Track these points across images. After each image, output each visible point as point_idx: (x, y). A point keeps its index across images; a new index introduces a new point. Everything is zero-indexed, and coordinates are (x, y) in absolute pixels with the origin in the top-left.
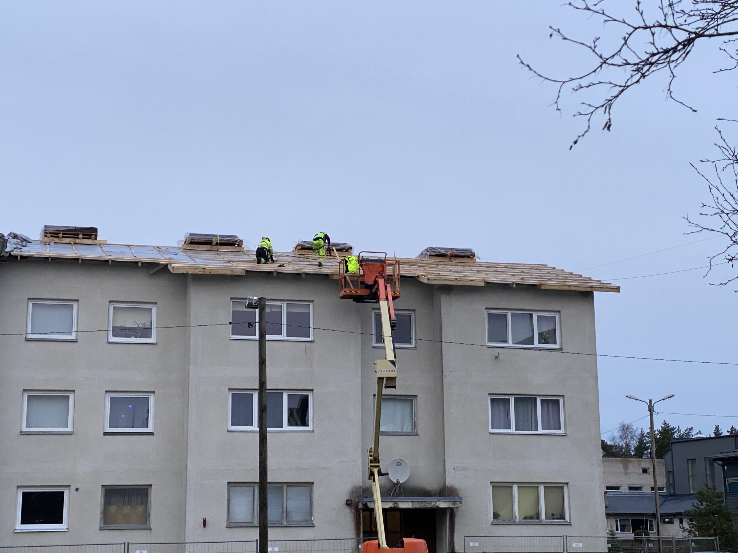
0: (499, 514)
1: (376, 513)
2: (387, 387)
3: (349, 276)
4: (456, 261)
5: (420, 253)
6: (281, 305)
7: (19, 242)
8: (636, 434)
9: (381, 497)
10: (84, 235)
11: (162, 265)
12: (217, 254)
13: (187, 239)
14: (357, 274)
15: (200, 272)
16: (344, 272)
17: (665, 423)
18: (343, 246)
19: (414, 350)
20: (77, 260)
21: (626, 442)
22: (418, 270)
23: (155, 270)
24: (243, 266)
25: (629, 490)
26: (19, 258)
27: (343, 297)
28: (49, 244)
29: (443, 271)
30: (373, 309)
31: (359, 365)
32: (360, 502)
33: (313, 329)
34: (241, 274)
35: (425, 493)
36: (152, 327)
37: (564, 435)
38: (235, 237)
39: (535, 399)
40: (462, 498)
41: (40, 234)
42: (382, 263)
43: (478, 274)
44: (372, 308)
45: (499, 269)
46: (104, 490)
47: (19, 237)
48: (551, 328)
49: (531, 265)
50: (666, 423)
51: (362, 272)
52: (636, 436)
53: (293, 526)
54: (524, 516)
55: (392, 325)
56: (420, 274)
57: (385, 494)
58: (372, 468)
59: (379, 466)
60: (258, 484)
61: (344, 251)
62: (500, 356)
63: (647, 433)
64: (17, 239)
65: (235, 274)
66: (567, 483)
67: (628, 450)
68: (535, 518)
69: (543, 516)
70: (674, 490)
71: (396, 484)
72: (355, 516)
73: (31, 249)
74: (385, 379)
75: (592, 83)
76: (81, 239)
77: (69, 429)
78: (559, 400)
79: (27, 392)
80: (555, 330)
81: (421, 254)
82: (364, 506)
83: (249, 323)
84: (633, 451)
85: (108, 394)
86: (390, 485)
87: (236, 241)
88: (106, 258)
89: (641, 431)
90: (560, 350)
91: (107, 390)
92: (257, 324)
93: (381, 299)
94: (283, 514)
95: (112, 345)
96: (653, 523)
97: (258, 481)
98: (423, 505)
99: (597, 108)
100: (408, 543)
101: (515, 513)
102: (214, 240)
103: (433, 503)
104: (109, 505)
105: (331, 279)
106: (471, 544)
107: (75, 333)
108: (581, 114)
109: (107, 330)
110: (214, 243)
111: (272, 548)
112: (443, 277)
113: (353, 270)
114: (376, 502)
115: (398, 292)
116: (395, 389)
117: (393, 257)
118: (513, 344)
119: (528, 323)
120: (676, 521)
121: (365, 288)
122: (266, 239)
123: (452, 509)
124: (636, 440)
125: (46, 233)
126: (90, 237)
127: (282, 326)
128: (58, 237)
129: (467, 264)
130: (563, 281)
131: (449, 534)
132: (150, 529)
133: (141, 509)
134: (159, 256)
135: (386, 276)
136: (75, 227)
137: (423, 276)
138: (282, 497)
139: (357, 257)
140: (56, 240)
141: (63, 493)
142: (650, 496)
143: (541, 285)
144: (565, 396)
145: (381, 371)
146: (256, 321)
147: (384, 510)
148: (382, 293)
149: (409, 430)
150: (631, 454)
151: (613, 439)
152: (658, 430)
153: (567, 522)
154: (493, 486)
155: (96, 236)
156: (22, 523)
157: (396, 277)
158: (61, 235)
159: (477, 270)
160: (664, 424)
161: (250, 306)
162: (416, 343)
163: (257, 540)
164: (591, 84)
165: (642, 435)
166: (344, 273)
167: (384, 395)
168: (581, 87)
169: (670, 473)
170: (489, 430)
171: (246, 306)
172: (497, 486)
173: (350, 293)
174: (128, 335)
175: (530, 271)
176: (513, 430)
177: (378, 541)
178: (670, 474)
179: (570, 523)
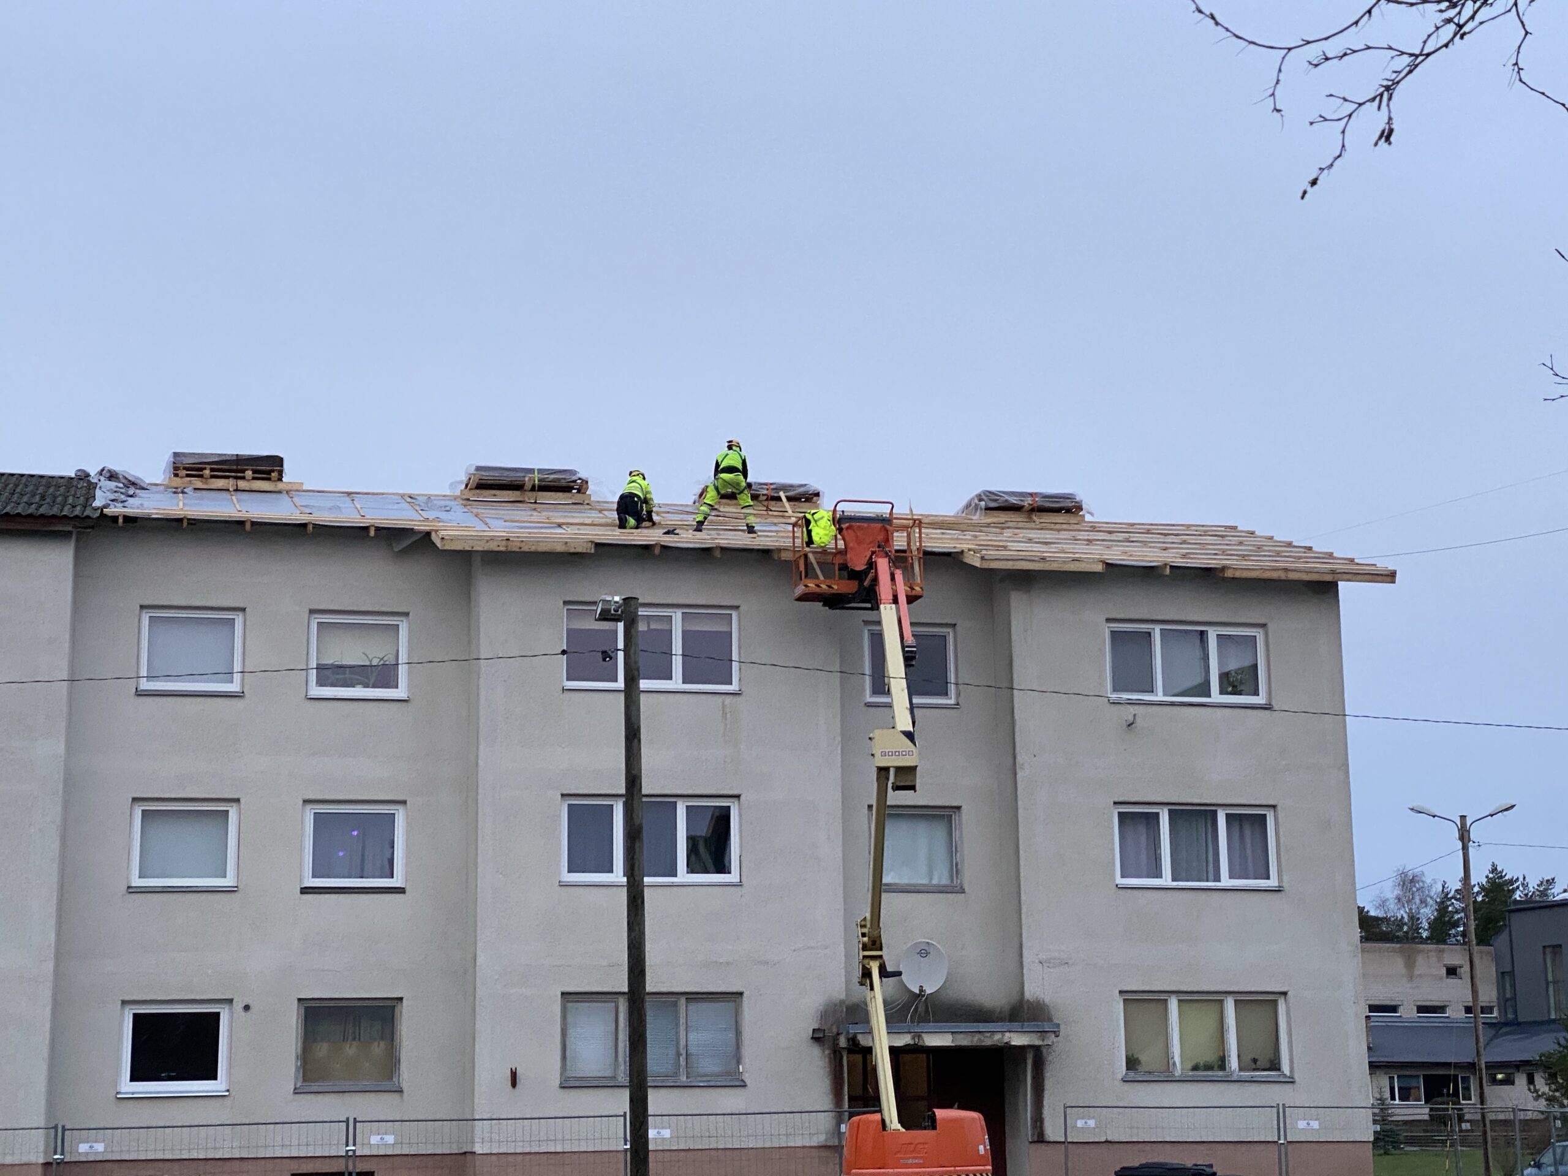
0: (1138, 1058)
1: (876, 1056)
2: (896, 788)
3: (814, 553)
4: (1042, 521)
5: (964, 503)
6: (671, 616)
7: (120, 488)
8: (1432, 894)
9: (887, 1022)
10: (255, 472)
11: (420, 532)
12: (535, 509)
13: (470, 479)
14: (833, 549)
15: (499, 546)
16: (803, 544)
17: (1494, 870)
18: (802, 490)
19: (955, 710)
20: (241, 523)
21: (1411, 909)
22: (962, 539)
23: (406, 543)
24: (588, 534)
25: (1418, 1012)
26: (121, 520)
27: (803, 598)
28: (183, 492)
29: (1012, 541)
30: (866, 623)
31: (837, 742)
32: (842, 1033)
33: (737, 663)
34: (584, 551)
35: (978, 1015)
36: (400, 662)
37: (1278, 890)
38: (572, 472)
39: (1214, 814)
40: (1058, 1025)
41: (164, 471)
42: (885, 523)
43: (1087, 547)
44: (863, 621)
45: (1134, 537)
46: (302, 1011)
47: (121, 477)
48: (1247, 663)
49: (1203, 526)
50: (1496, 869)
51: (841, 544)
52: (1431, 898)
53: (701, 1084)
54: (1193, 1063)
55: (906, 655)
56: (965, 547)
57: (895, 1016)
58: (866, 961)
59: (881, 957)
60: (626, 997)
61: (804, 501)
62: (1138, 720)
63: (1456, 891)
64: (115, 481)
65: (572, 550)
66: (1285, 994)
67: (1414, 927)
68: (1216, 1067)
69: (1234, 1063)
70: (1515, 1012)
71: (919, 995)
72: (830, 1062)
73: (146, 504)
74: (892, 769)
75: (1350, 49)
76: (249, 480)
77: (228, 881)
78: (1265, 815)
79: (140, 804)
80: (1256, 666)
81: (968, 506)
82: (851, 1043)
83: (604, 653)
84: (1425, 930)
85: (309, 807)
86: (905, 998)
87: (575, 481)
88: (303, 520)
89: (1443, 887)
90: (1267, 707)
91: (307, 797)
92: (621, 656)
93: (882, 601)
94: (679, 1059)
95: (317, 703)
96: (1469, 1082)
97: (626, 990)
98: (976, 1039)
99: (1360, 105)
100: (945, 1120)
101: (1173, 1058)
102: (527, 479)
103: (997, 1037)
104: (315, 1041)
105: (774, 560)
106: (1080, 1124)
107: (239, 674)
108: (1326, 120)
109: (305, 668)
110: (528, 486)
111: (657, 1130)
112: (1016, 553)
113: (823, 540)
114: (875, 1032)
115: (918, 585)
116: (915, 791)
117: (908, 512)
118: (1165, 694)
119: (1198, 652)
120: (1521, 1080)
121: (849, 578)
122: (638, 475)
123: (1037, 1049)
124: (1431, 906)
125: (176, 468)
126: (268, 476)
127: (673, 657)
128: (201, 476)
129: (1064, 526)
130: (1273, 561)
131: (1031, 1103)
132: (401, 1091)
133: (378, 1049)
134: (412, 514)
135: (894, 552)
136: (237, 455)
137: (972, 553)
138: (677, 1025)
139: (831, 513)
140: (198, 483)
141: (218, 1014)
142: (1462, 1025)
143: (1224, 568)
144: (1279, 808)
145: (884, 754)
146: (619, 648)
147: (893, 1050)
148: (884, 589)
149: (945, 881)
150: (1422, 937)
151: (1383, 904)
152: (1478, 884)
153: (1285, 1076)
154: (1125, 1000)
155: (281, 473)
156: (133, 1079)
157: (915, 553)
158: (207, 472)
159: (1086, 538)
160: (1492, 872)
161: (606, 616)
162: (958, 695)
163: (625, 1113)
164: (1349, 52)
165: (1446, 897)
166: (803, 548)
167: (889, 806)
168: (1327, 59)
169: (1506, 976)
170: (1115, 880)
171: (597, 616)
172: (1133, 1000)
173: (818, 590)
174: (349, 683)
175: (1200, 539)
176: (1166, 880)
177: (882, 1115)
178: (1507, 978)
179: (1293, 1078)
